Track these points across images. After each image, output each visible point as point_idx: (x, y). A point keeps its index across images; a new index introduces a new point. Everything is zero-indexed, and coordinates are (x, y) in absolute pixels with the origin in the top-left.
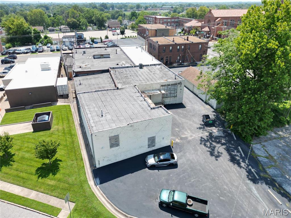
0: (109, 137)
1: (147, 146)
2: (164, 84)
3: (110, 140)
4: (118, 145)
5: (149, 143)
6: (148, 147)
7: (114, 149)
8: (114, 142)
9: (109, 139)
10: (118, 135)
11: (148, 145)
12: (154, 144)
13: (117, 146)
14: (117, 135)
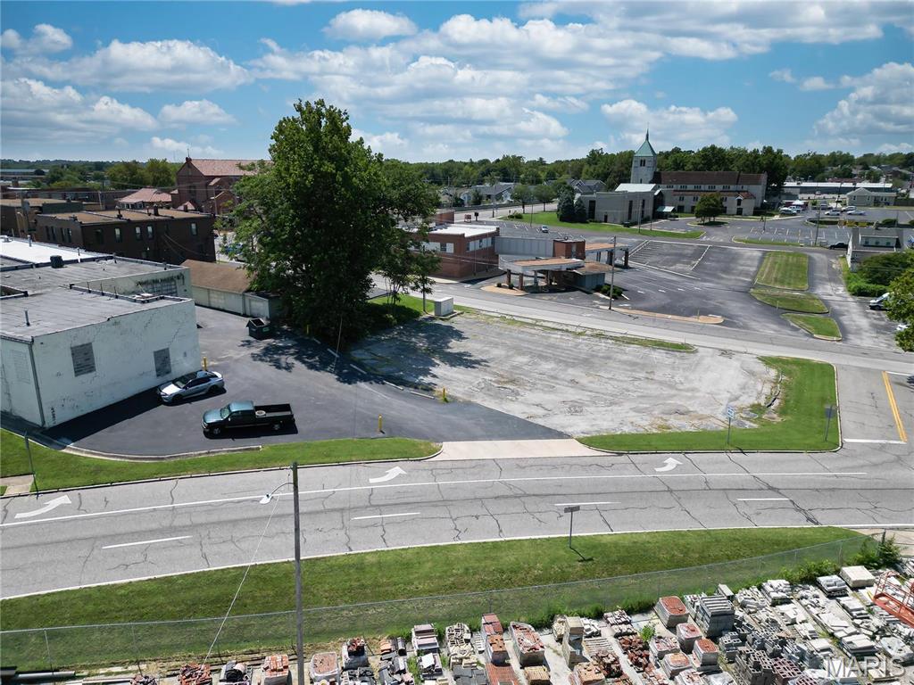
0: (72, 348)
1: (155, 373)
2: (144, 280)
3: (73, 354)
4: (91, 369)
5: (159, 365)
6: (158, 375)
7: (85, 377)
8: (83, 360)
9: (70, 352)
10: (89, 345)
11: (157, 371)
12: (167, 368)
13: (90, 371)
14: (87, 345)
